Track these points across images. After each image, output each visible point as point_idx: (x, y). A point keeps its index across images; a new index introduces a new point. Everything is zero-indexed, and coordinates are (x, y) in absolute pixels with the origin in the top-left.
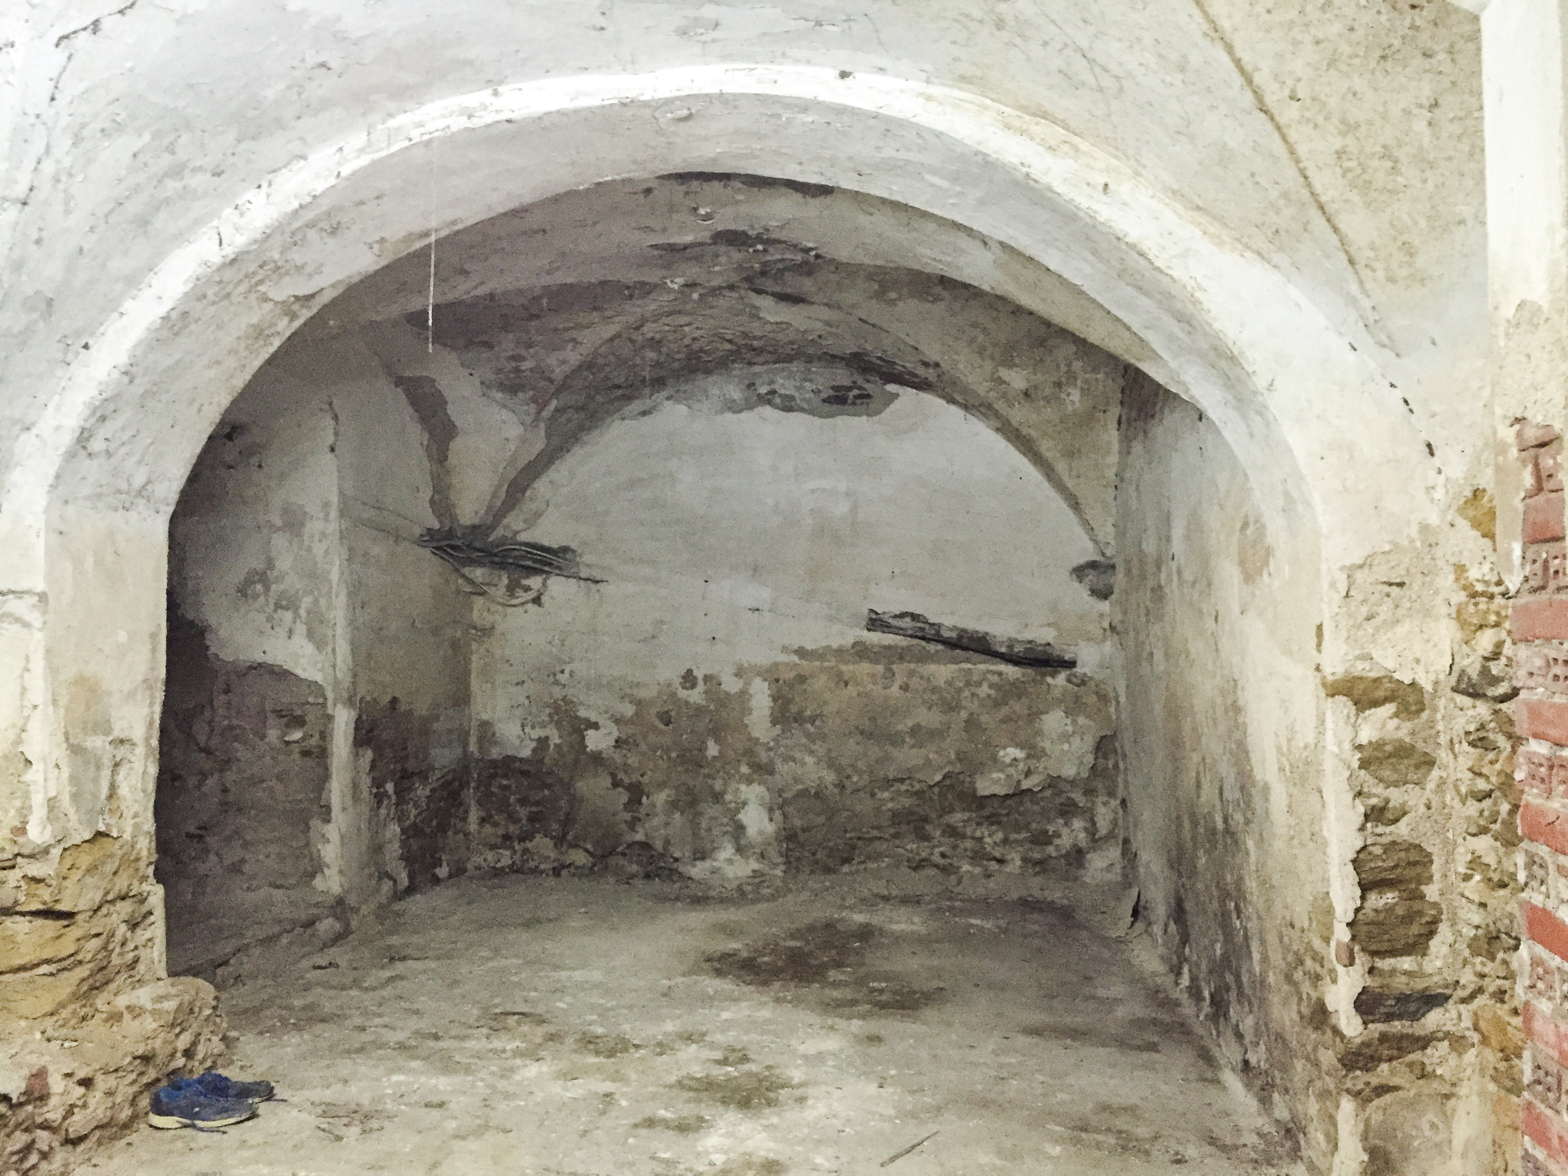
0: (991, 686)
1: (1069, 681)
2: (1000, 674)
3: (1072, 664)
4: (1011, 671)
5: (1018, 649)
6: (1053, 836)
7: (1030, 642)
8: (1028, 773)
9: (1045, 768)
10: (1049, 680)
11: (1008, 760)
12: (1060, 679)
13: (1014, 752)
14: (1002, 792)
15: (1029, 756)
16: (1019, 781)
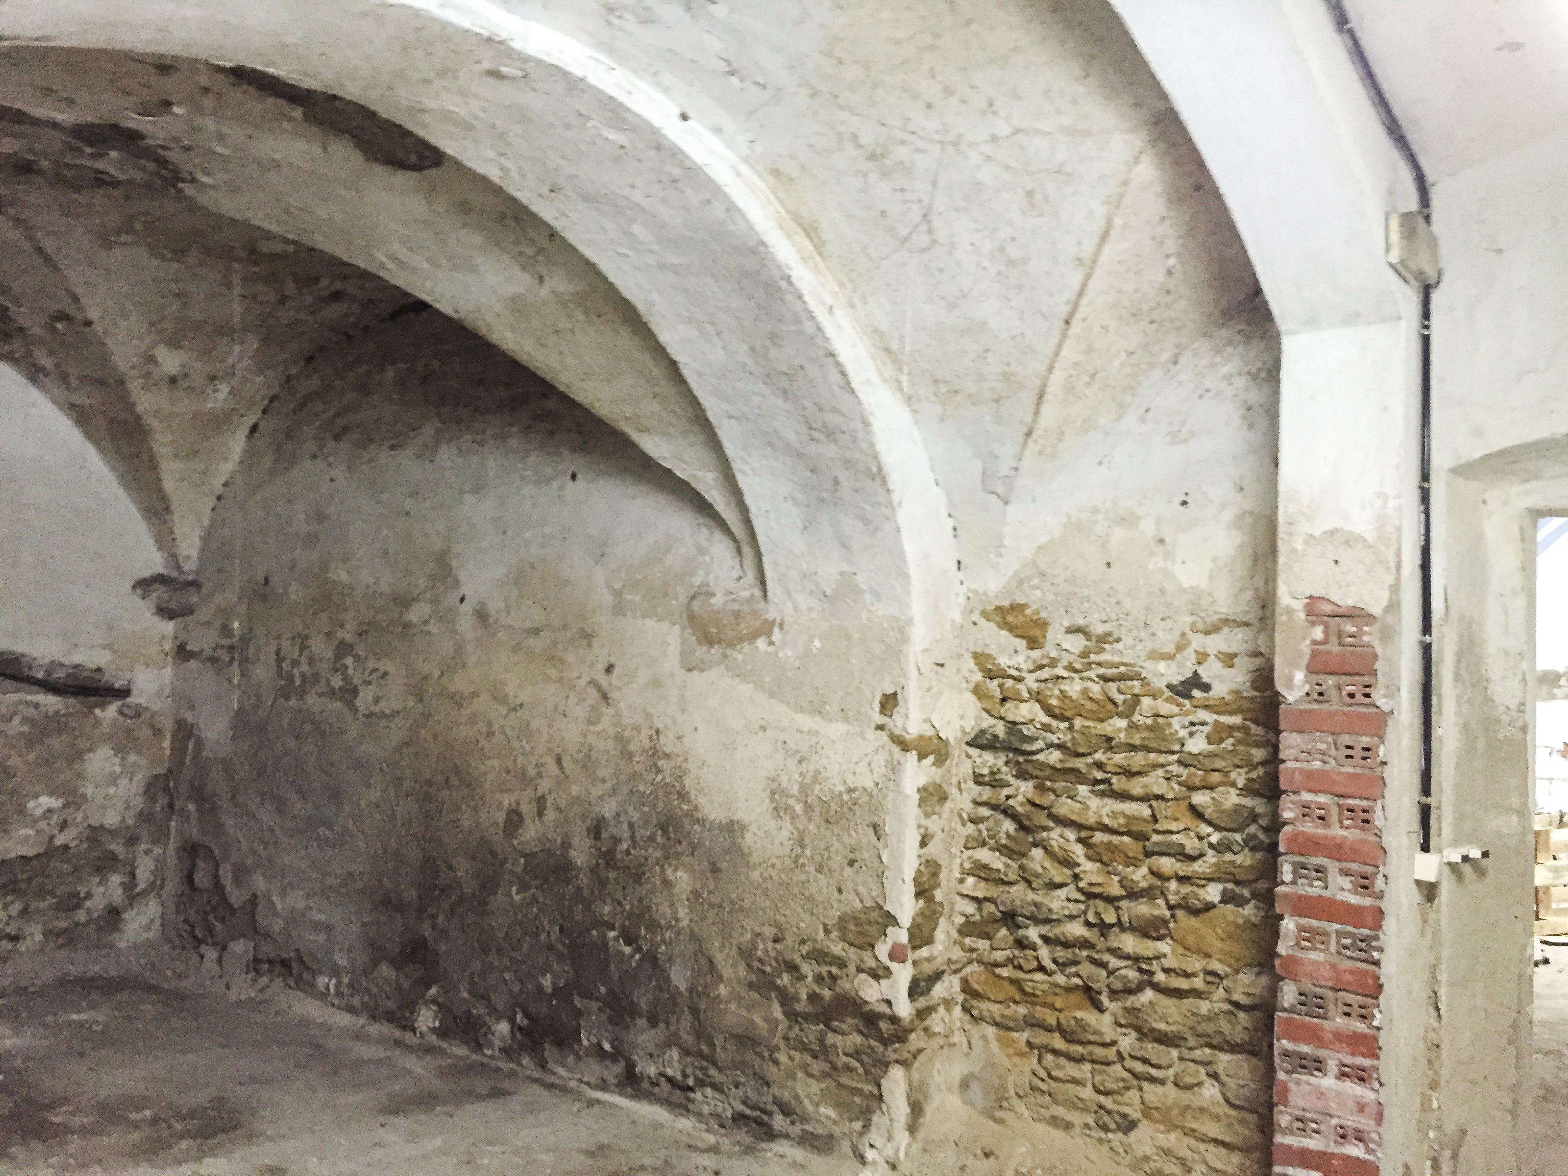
0: (25, 720)
1: (121, 712)
2: (36, 706)
3: (124, 693)
4: (51, 702)
5: (59, 674)
6: (85, 898)
7: (76, 666)
8: (64, 826)
9: (86, 818)
10: (97, 711)
11: (38, 812)
12: (110, 712)
13: (47, 801)
14: (30, 852)
15: (66, 805)
16: (52, 838)
